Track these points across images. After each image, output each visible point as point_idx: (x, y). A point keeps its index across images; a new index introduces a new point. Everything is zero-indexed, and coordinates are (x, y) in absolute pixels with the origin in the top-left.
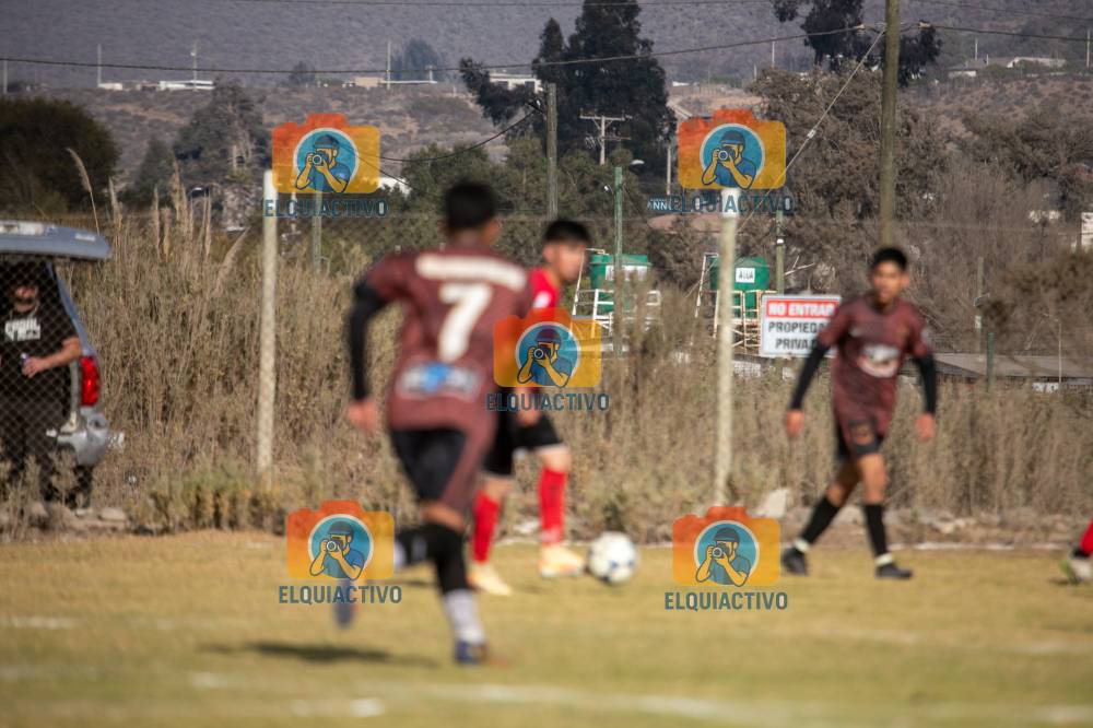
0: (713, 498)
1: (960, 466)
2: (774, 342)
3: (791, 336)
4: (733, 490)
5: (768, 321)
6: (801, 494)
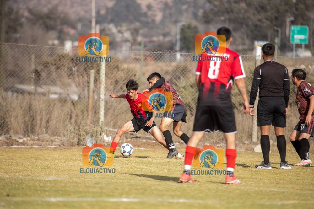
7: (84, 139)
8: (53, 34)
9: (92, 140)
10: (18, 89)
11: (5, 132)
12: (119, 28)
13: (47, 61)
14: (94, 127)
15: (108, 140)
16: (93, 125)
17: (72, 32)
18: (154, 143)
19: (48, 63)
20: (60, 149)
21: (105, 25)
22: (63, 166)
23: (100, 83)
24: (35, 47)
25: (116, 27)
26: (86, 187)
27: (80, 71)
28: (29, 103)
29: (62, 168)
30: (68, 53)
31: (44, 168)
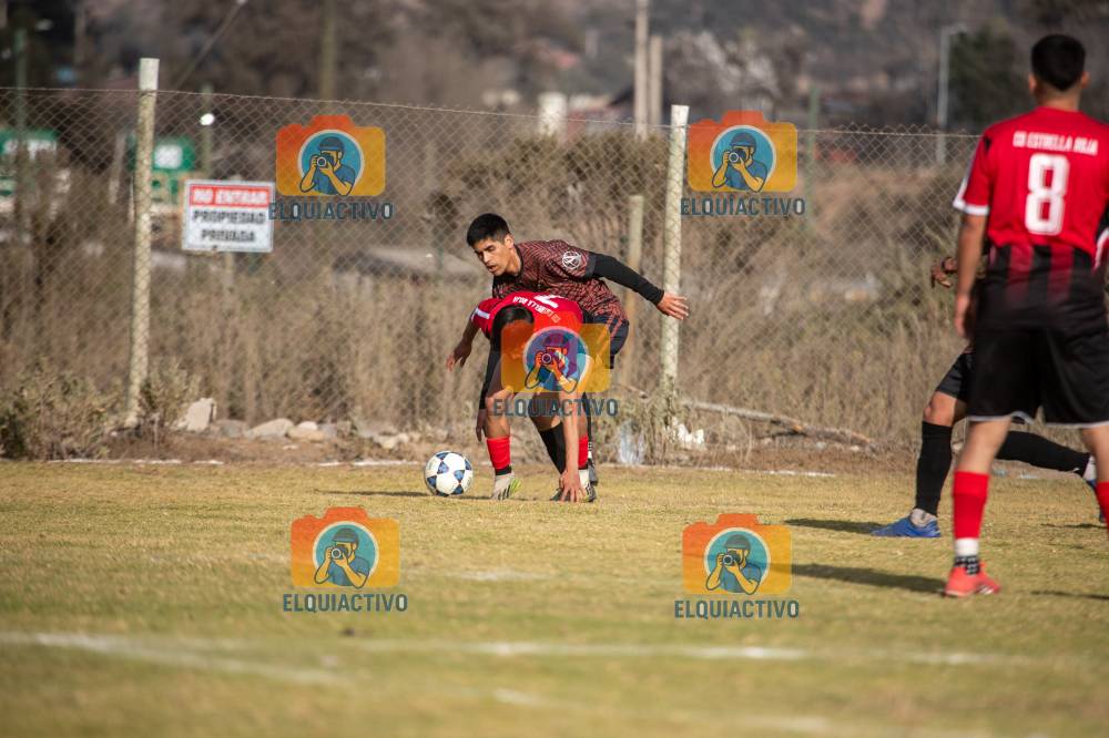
0: (126, 408)
1: (404, 374)
2: (198, 233)
3: (217, 226)
4: (149, 399)
5: (193, 209)
6: (227, 405)
7: (607, 437)
8: (498, 69)
9: (636, 441)
10: (378, 261)
11: (334, 413)
12: (732, 47)
13: (480, 165)
14: (644, 397)
15: (693, 444)
16: (639, 388)
17: (566, 61)
18: (854, 454)
19: (484, 172)
20: (526, 473)
21: (685, 36)
22: (537, 534)
23: (665, 243)
24: (438, 116)
25: (721, 44)
26: (618, 606)
27: (594, 199)
28: (414, 313)
29: (533, 539)
30: (553, 136)
31: (470, 539)
